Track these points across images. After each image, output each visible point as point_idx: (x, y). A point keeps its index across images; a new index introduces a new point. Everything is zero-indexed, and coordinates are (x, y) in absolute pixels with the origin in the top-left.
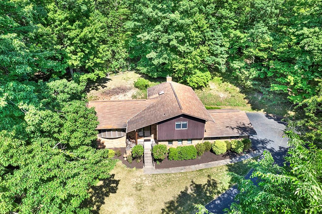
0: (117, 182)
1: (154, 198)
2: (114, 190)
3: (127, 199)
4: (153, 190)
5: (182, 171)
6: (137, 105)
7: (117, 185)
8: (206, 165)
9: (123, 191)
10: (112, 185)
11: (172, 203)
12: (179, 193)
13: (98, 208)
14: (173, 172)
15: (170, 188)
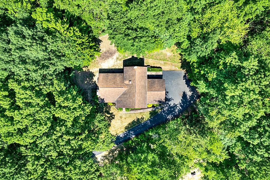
0: (114, 115)
1: (125, 121)
2: (114, 118)
3: (118, 121)
4: (125, 119)
5: (135, 113)
6: (119, 90)
7: (114, 116)
8: (143, 111)
9: (116, 118)
10: (113, 116)
11: (130, 123)
12: (132, 121)
13: (110, 123)
14: (132, 113)
15: (130, 119)
